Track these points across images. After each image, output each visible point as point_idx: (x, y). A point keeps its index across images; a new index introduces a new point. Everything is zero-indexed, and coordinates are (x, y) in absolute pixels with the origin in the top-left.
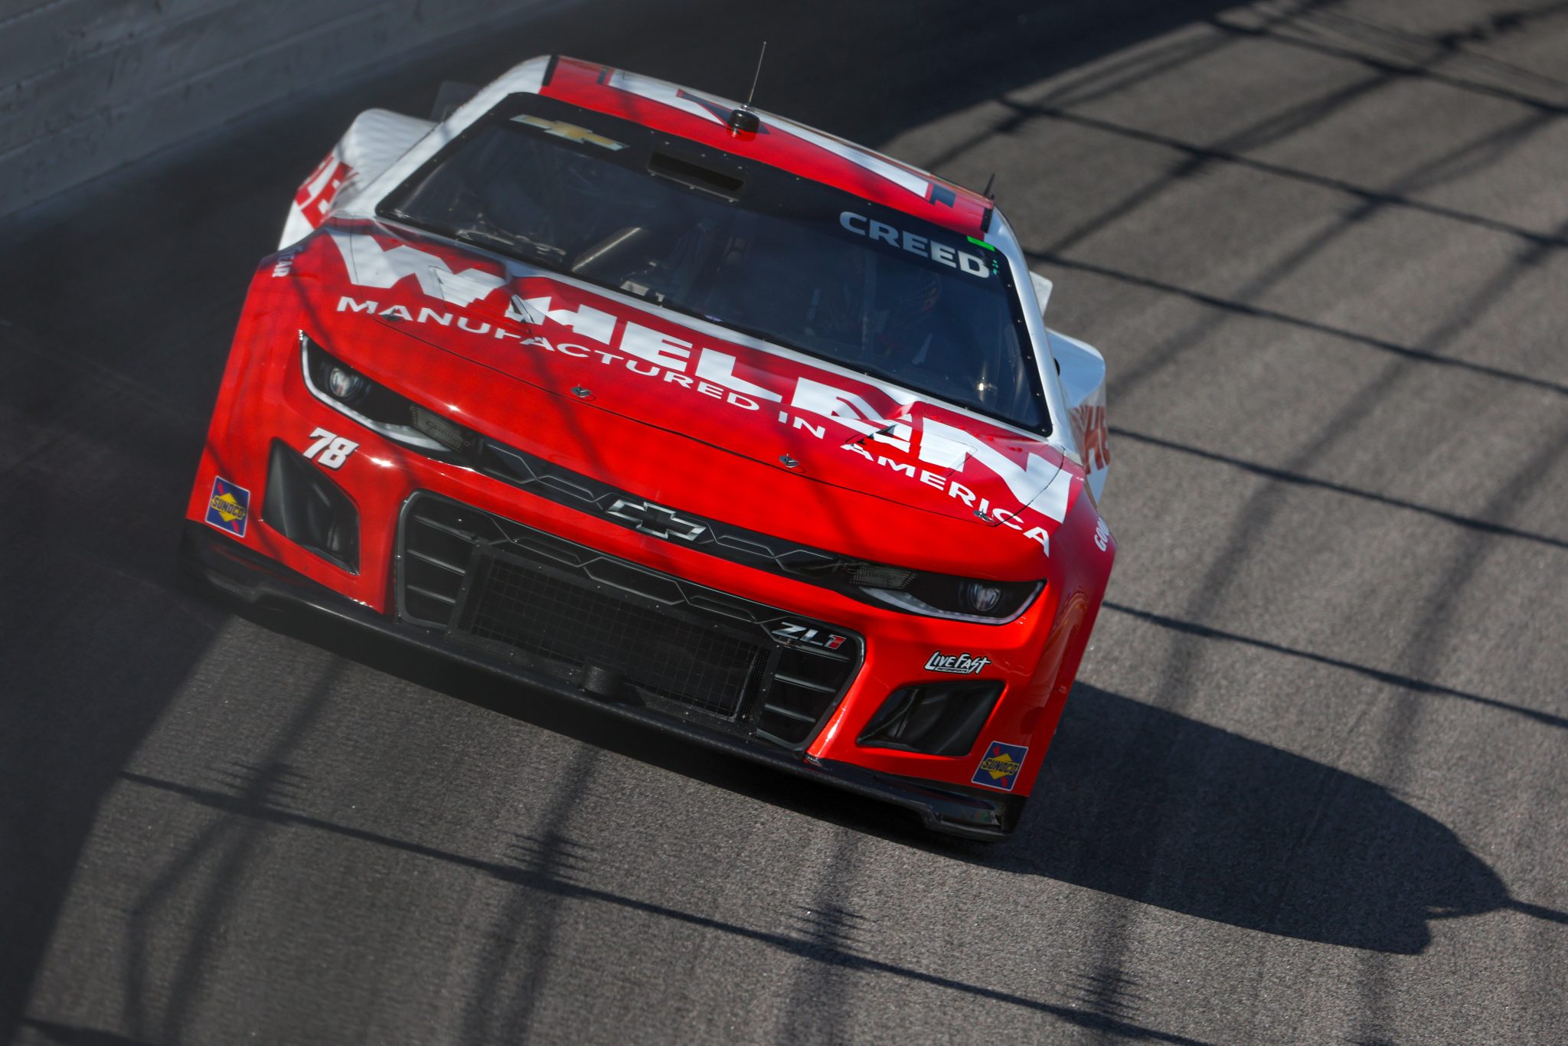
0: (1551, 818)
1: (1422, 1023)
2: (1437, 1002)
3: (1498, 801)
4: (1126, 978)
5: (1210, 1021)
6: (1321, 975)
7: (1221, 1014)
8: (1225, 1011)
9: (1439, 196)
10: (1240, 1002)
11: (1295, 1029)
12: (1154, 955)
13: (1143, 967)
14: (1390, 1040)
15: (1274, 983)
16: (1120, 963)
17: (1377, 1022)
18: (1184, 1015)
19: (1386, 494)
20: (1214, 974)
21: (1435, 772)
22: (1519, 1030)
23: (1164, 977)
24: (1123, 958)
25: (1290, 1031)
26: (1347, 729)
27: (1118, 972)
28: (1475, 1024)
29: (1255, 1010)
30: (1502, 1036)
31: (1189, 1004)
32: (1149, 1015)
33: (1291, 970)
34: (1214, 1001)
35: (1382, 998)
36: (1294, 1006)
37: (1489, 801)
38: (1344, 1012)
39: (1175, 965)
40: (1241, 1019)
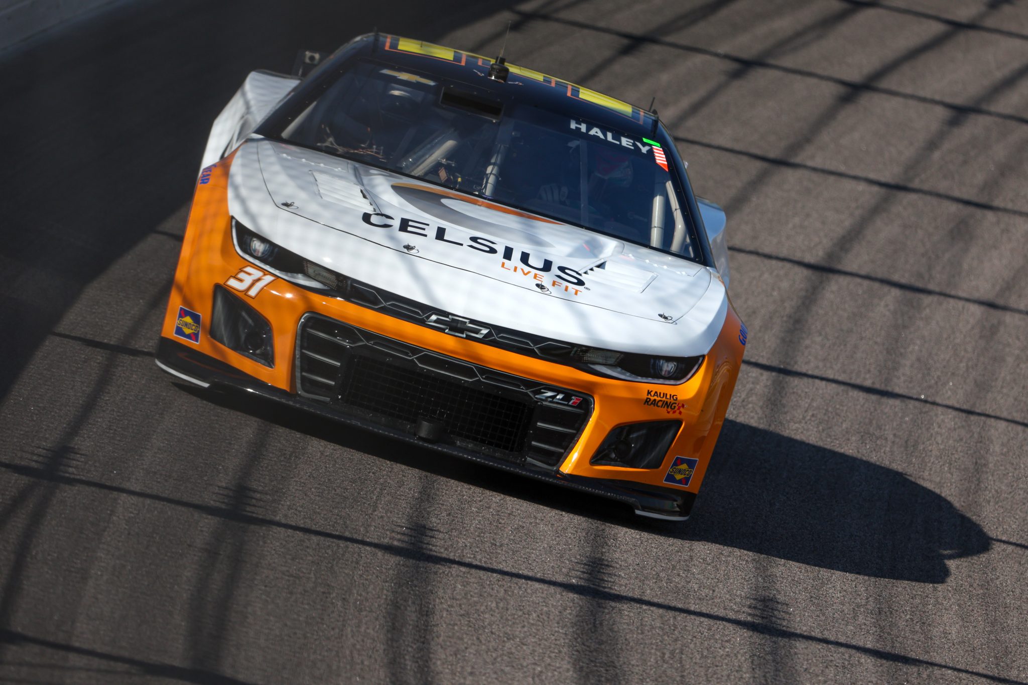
0: (872, 451)
1: (793, 584)
2: (803, 571)
3: (838, 442)
4: (606, 563)
5: (660, 587)
6: (729, 556)
7: (667, 583)
8: (669, 581)
9: (788, 61)
10: (679, 575)
11: (714, 591)
12: (624, 548)
13: (617, 555)
14: (774, 595)
15: (700, 562)
16: (602, 553)
17: (765, 585)
18: (644, 584)
19: (760, 251)
20: (661, 558)
21: (797, 425)
22: (856, 587)
23: (630, 561)
24: (604, 550)
25: (711, 592)
26: (741, 400)
27: (601, 560)
28: (827, 584)
29: (688, 580)
30: (845, 591)
31: (646, 578)
32: (621, 585)
33: (710, 554)
34: (662, 575)
35: (768, 569)
36: (712, 576)
37: (832, 442)
38: (745, 579)
39: (636, 553)
40: (680, 586)
